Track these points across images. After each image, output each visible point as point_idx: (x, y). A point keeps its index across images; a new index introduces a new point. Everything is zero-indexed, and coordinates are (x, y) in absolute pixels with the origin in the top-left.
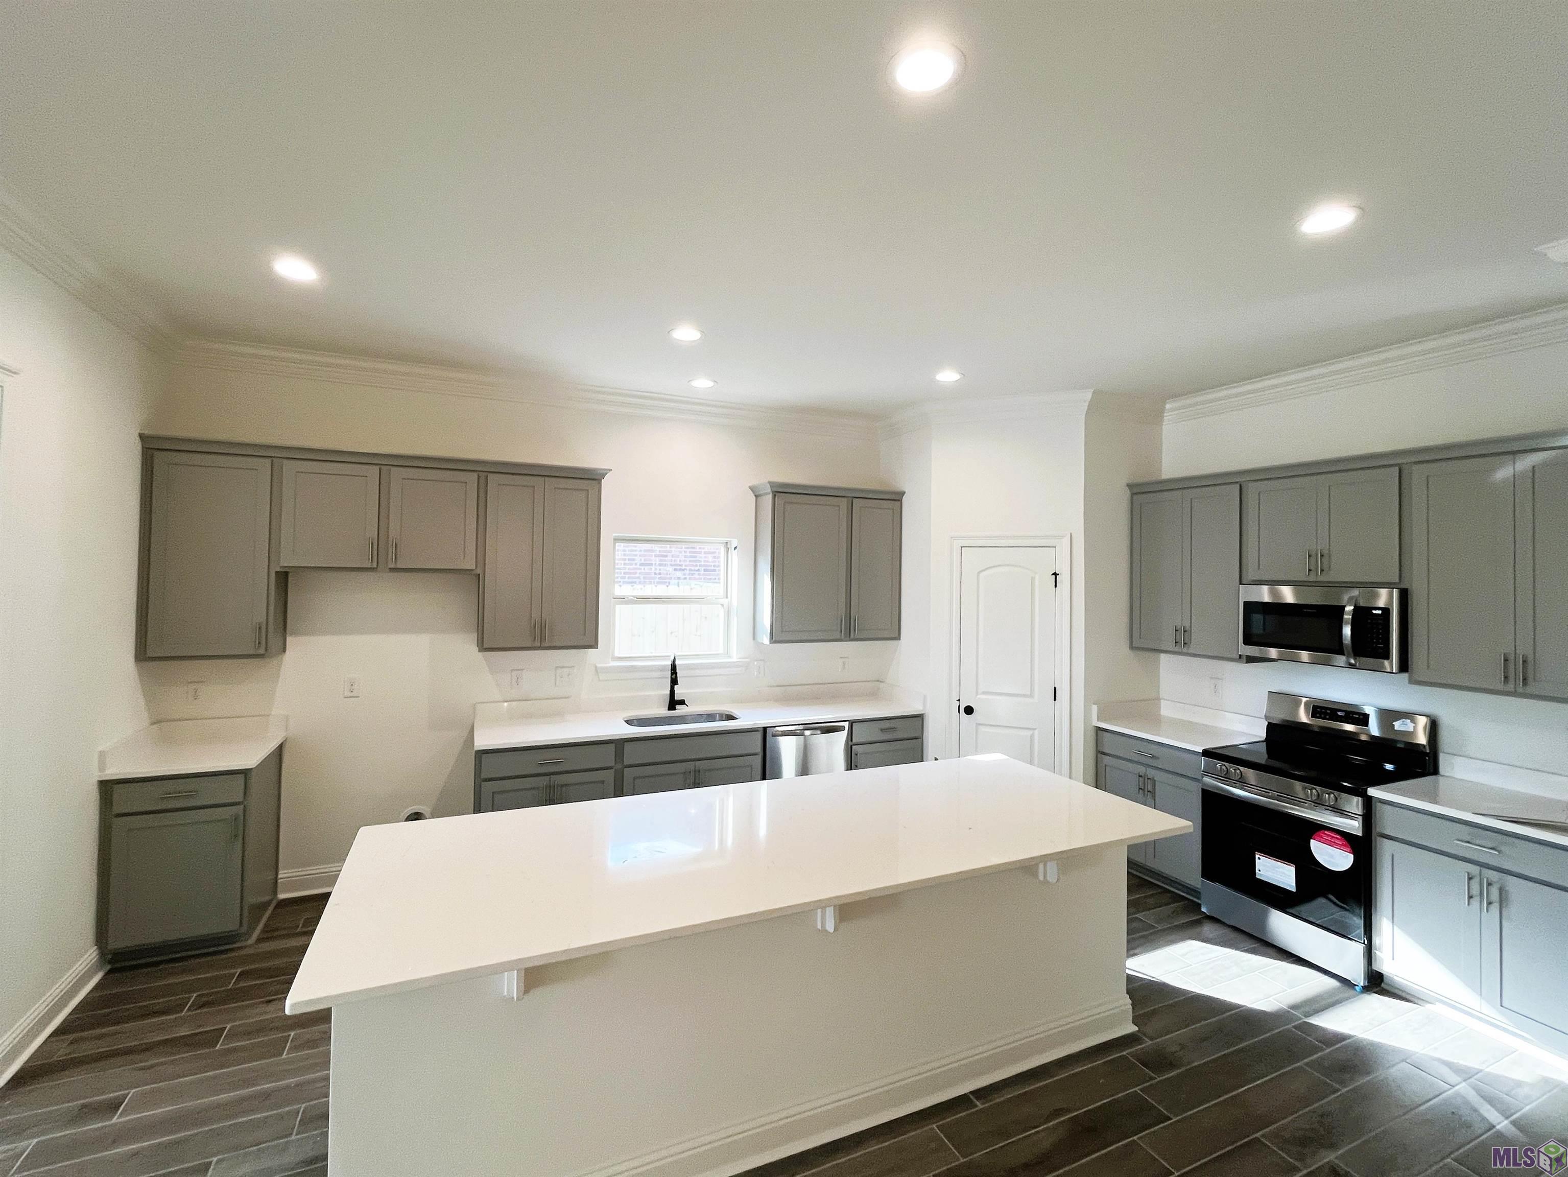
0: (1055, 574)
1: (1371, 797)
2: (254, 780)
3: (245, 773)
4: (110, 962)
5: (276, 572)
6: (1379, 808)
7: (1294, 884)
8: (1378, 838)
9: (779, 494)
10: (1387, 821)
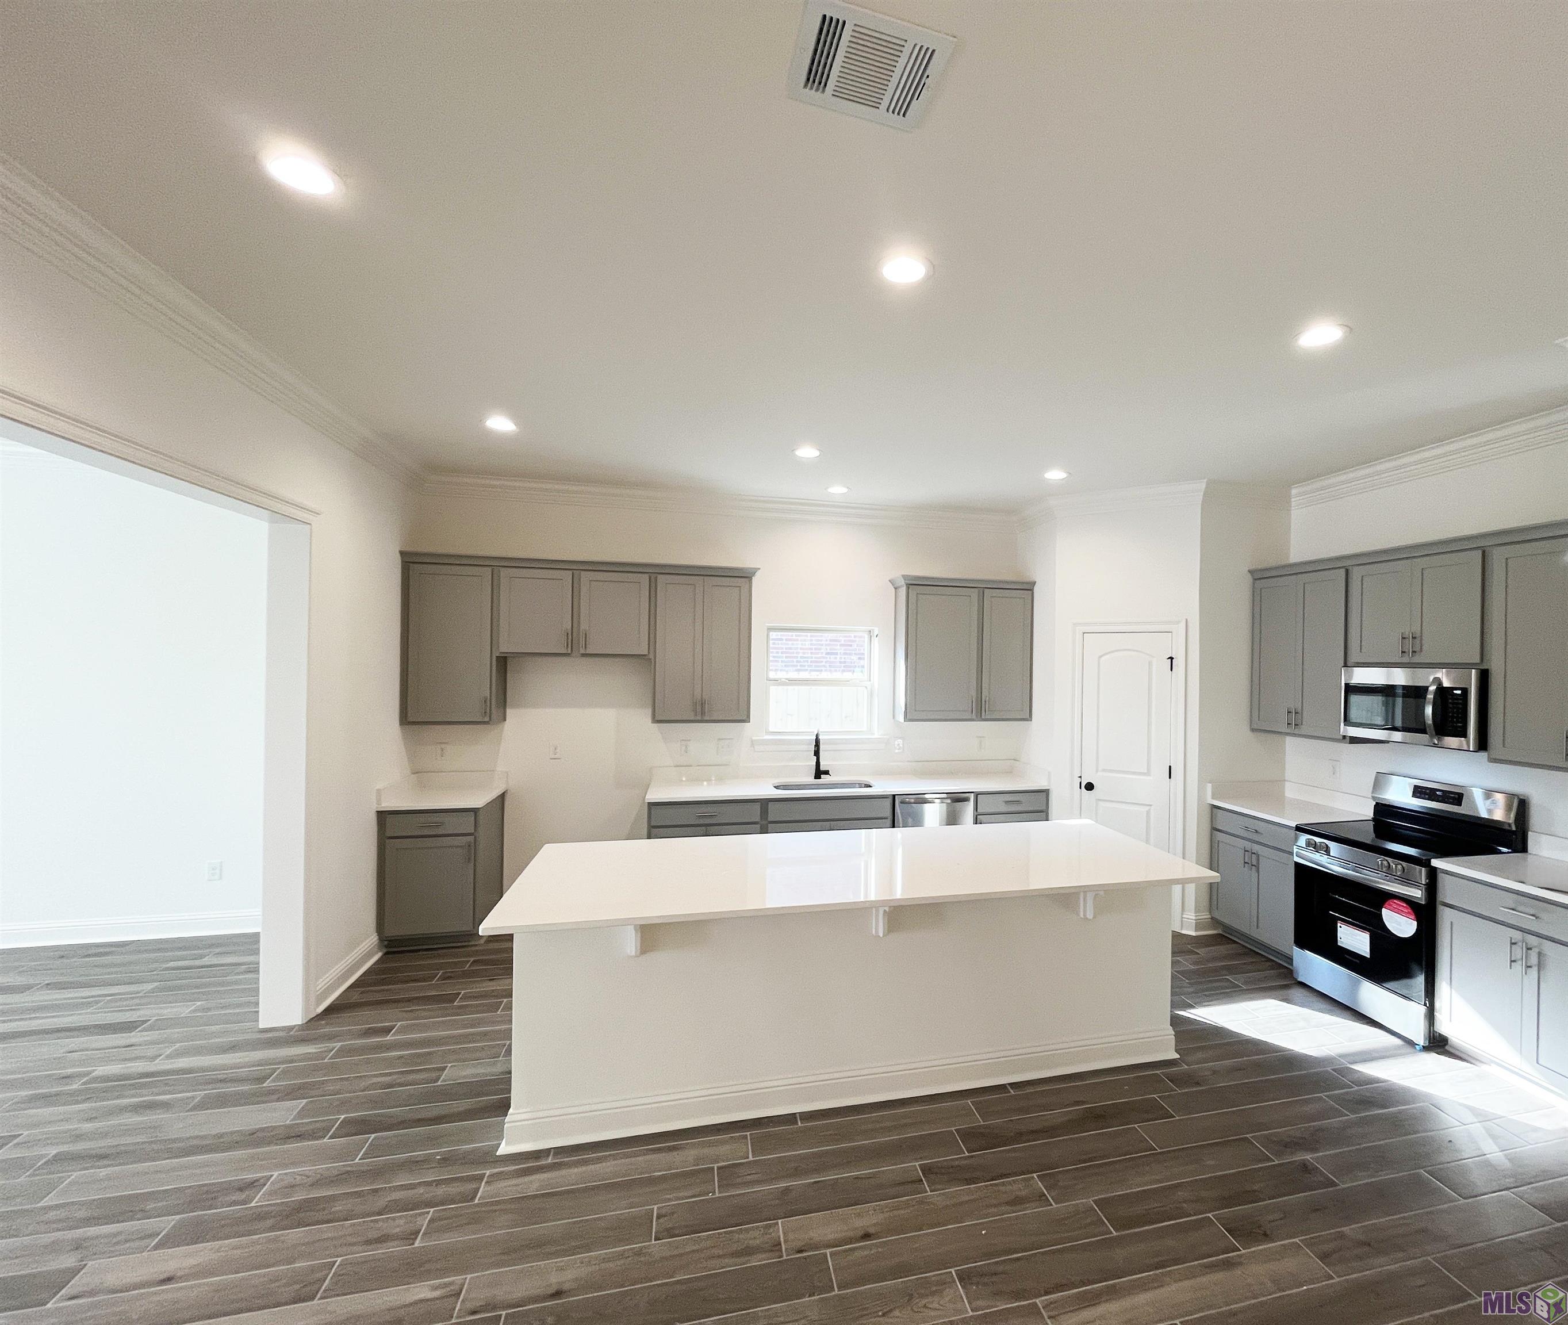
0: (1171, 658)
1: (1436, 868)
2: (481, 817)
3: (475, 811)
4: (386, 947)
5: (497, 657)
6: (1441, 877)
7: (1368, 950)
8: (1443, 907)
9: (913, 586)
10: (1447, 891)
